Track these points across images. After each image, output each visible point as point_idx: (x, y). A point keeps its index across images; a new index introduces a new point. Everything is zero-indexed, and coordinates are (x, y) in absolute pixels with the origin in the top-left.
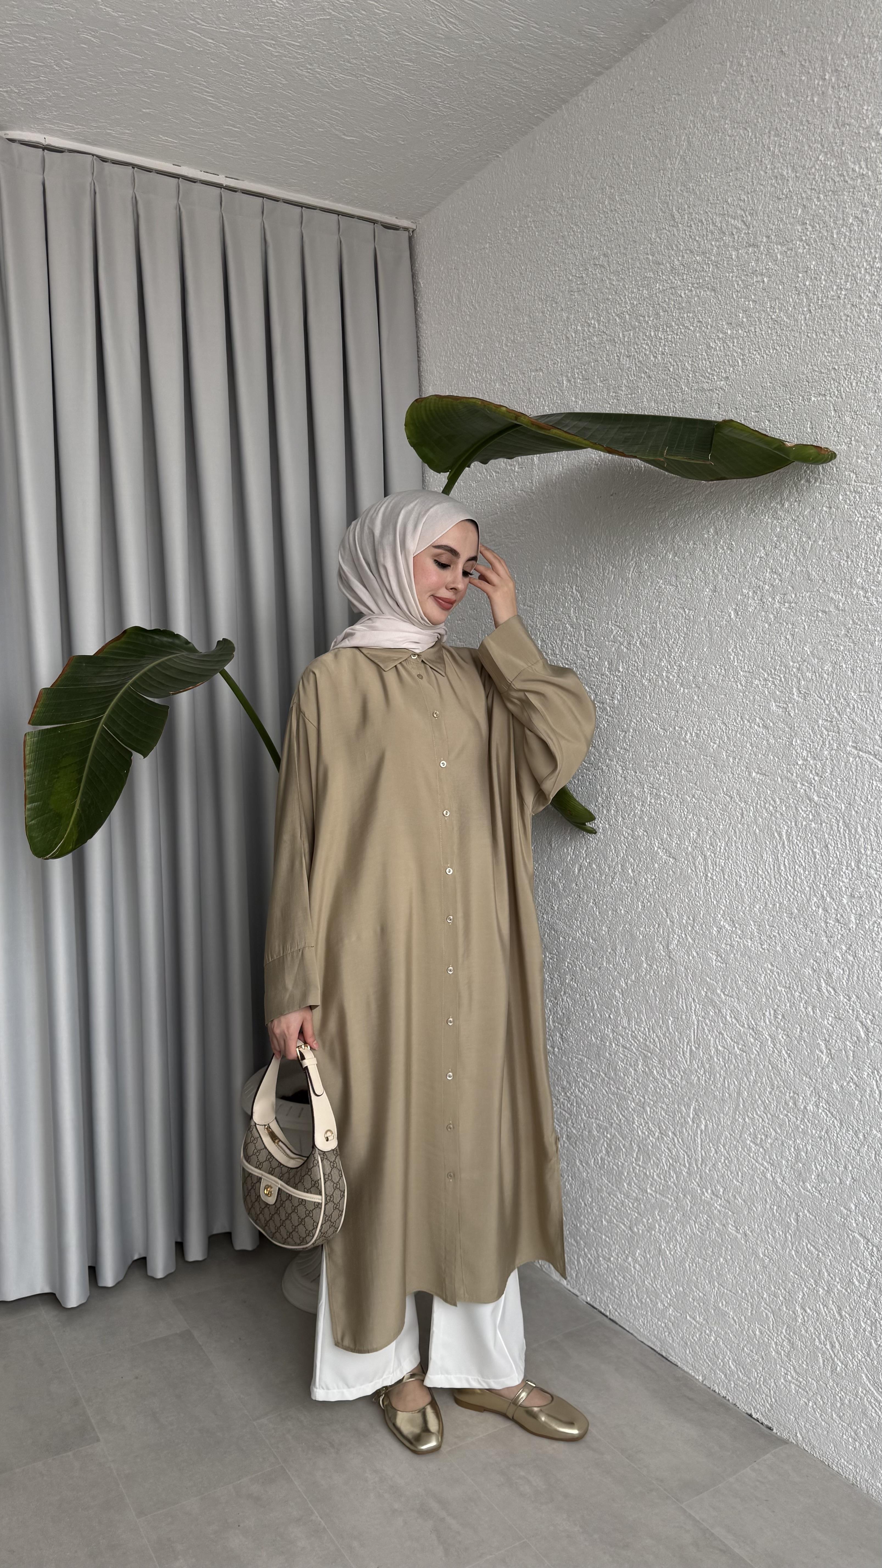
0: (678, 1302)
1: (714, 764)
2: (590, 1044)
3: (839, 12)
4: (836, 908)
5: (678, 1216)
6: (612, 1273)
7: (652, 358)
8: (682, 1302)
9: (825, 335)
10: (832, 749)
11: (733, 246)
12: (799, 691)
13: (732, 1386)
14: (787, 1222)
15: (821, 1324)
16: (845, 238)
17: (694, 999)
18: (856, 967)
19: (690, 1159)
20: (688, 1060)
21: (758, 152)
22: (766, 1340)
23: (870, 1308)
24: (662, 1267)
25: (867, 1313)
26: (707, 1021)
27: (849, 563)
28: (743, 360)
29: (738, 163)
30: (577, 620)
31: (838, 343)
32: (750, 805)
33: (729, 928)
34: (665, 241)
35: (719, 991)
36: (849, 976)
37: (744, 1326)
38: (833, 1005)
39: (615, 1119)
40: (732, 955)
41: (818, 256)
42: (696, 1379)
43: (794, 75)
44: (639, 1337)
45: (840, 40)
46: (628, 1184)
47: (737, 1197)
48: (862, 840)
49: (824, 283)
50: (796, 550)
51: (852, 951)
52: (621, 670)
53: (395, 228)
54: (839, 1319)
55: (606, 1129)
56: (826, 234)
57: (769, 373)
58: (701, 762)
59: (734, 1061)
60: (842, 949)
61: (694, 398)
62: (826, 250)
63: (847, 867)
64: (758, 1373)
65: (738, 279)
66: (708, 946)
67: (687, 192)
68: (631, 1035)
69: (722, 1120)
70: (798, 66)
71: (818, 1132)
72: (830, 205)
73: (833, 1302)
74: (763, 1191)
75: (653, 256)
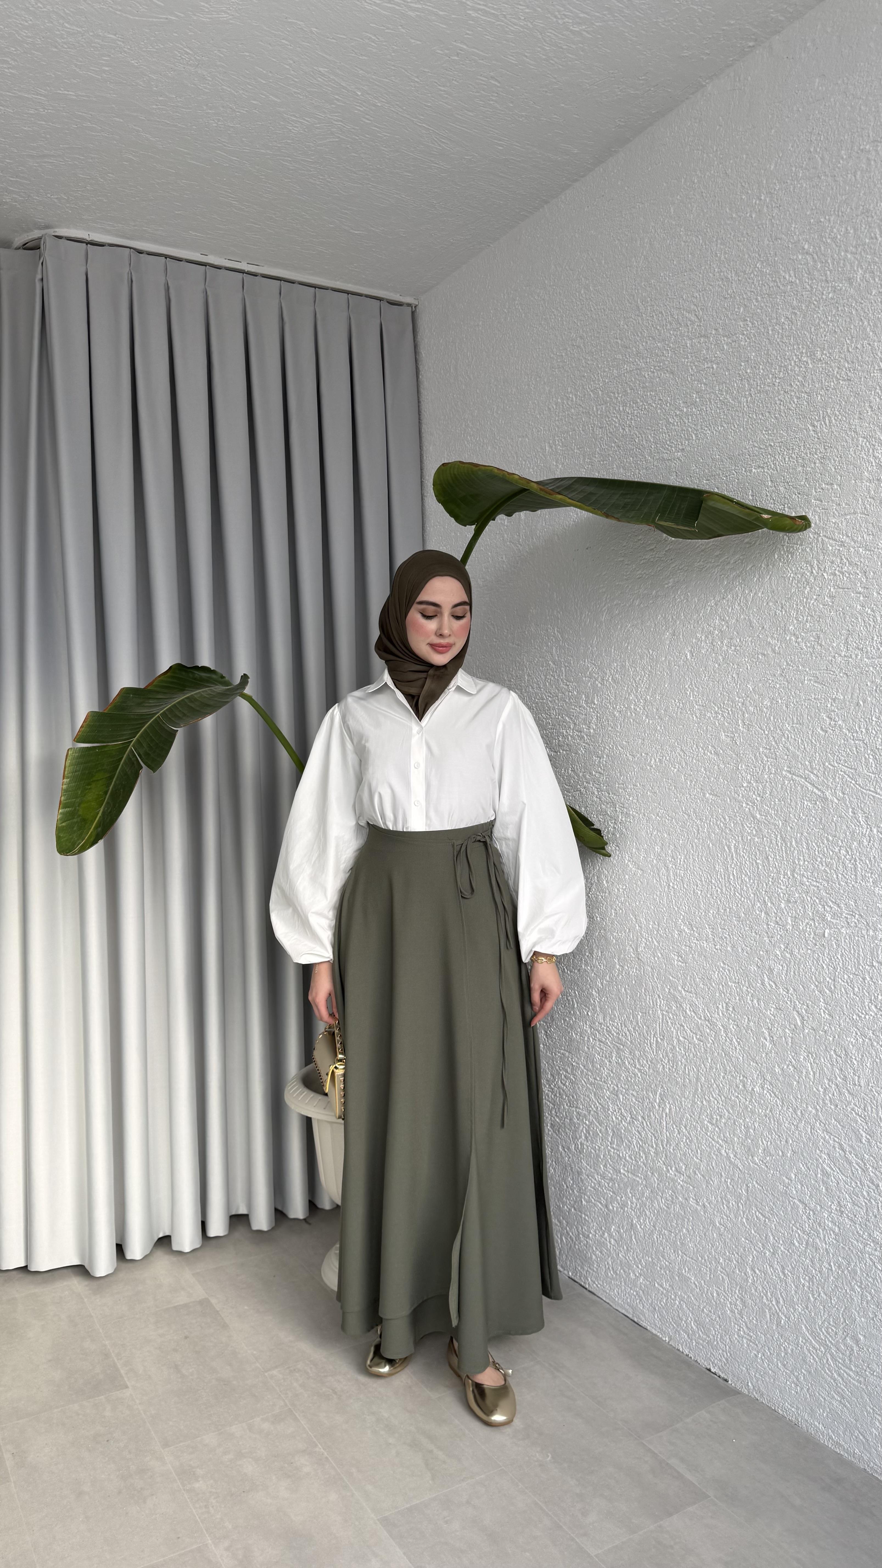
0: (647, 1270)
1: (675, 786)
2: (571, 1040)
3: (772, 144)
4: (776, 911)
5: (647, 1193)
6: (590, 1248)
7: (621, 430)
8: (651, 1271)
9: (763, 416)
10: (771, 773)
11: (688, 336)
12: (744, 723)
13: (694, 1344)
14: (739, 1193)
15: (767, 1283)
16: (778, 334)
17: (659, 995)
18: (792, 963)
19: (657, 1140)
20: (655, 1051)
21: (707, 257)
22: (722, 1300)
23: (808, 1266)
24: (634, 1240)
25: (806, 1270)
26: (670, 1015)
27: (784, 613)
28: (696, 435)
29: (691, 265)
30: (558, 657)
31: (774, 424)
32: (704, 823)
33: (688, 932)
34: (632, 328)
35: (680, 988)
36: (787, 971)
37: (704, 1289)
38: (774, 998)
39: (593, 1107)
40: (691, 956)
41: (757, 348)
42: (663, 1340)
43: (736, 194)
44: (614, 1306)
45: (772, 167)
46: (604, 1166)
47: (697, 1172)
48: (796, 852)
49: (762, 371)
50: (740, 601)
51: (789, 949)
52: (596, 703)
53: (399, 304)
54: (782, 1277)
55: (585, 1116)
56: (763, 330)
57: (717, 446)
58: (664, 785)
59: (693, 1050)
60: (781, 947)
61: (656, 466)
62: (764, 344)
63: (784, 875)
64: (715, 1331)
65: (692, 364)
66: (671, 948)
67: (649, 287)
68: (606, 1029)
69: (683, 1103)
70: (739, 186)
71: (764, 1111)
72: (766, 306)
73: (778, 1262)
74: (719, 1166)
75: (622, 340)
